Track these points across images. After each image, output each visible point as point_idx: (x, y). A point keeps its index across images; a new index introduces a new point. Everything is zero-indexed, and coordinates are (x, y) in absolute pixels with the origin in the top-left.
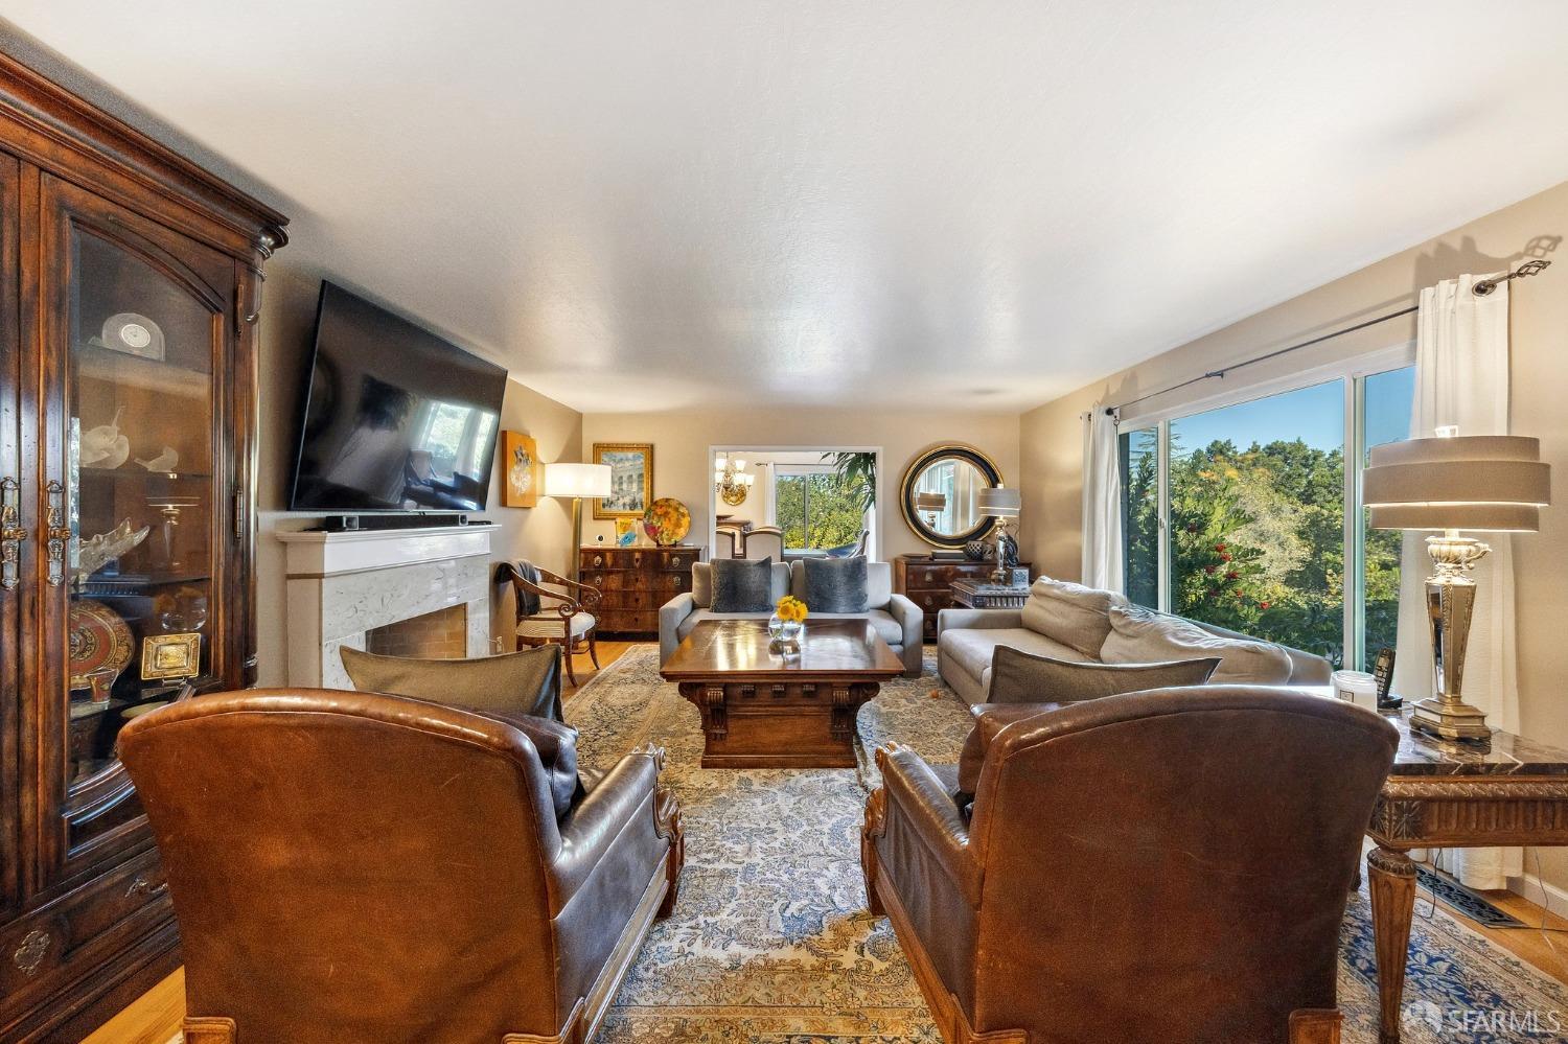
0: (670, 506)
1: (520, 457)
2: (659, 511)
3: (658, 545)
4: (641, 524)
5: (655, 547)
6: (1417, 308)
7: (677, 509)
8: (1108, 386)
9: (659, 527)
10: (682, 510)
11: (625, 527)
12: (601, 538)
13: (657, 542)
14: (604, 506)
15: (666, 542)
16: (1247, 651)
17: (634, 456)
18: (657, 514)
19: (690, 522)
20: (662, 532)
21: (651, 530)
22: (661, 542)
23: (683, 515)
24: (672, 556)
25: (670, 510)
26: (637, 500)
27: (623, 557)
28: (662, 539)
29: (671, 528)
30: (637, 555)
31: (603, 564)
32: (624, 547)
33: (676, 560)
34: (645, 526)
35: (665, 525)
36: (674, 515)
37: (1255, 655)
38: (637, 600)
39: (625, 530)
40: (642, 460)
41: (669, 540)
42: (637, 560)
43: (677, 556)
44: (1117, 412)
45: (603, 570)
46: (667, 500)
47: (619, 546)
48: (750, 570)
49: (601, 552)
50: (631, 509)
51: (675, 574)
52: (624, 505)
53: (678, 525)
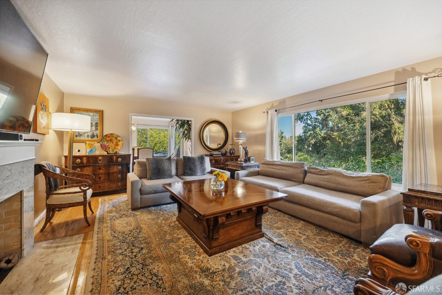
0: (113, 137)
1: (43, 106)
2: (108, 139)
3: (108, 153)
4: (99, 144)
5: (107, 154)
6: (406, 83)
7: (116, 138)
8: (273, 104)
9: (108, 146)
10: (119, 138)
11: (91, 146)
12: (79, 151)
13: (107, 152)
14: (76, 136)
15: (111, 152)
16: (381, 176)
17: (93, 115)
18: (106, 140)
19: (123, 144)
20: (109, 148)
21: (103, 147)
22: (109, 152)
23: (119, 141)
24: (118, 158)
25: (113, 138)
26: (95, 134)
27: (92, 160)
28: (110, 151)
29: (113, 146)
30: (100, 158)
31: (82, 162)
32: (90, 155)
33: (120, 159)
34: (101, 145)
35: (111, 145)
36: (115, 141)
37: (383, 177)
38: (100, 178)
39: (91, 147)
40: (98, 117)
41: (113, 151)
42: (100, 160)
43: (120, 157)
44: (278, 111)
45: (82, 166)
46: (112, 134)
47: (87, 154)
48: (164, 162)
49: (81, 157)
50: (91, 138)
51: (119, 165)
52: (88, 136)
53: (117, 145)
